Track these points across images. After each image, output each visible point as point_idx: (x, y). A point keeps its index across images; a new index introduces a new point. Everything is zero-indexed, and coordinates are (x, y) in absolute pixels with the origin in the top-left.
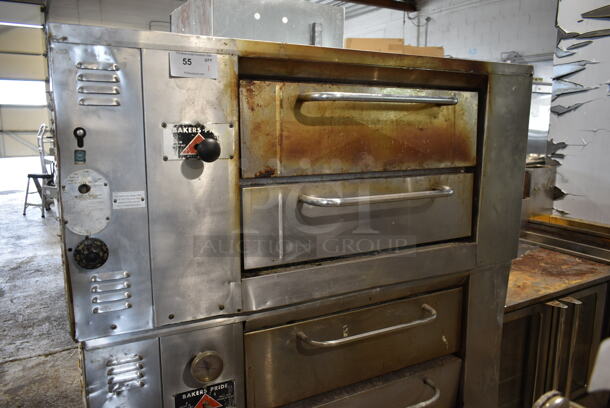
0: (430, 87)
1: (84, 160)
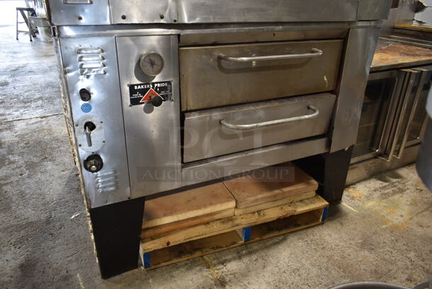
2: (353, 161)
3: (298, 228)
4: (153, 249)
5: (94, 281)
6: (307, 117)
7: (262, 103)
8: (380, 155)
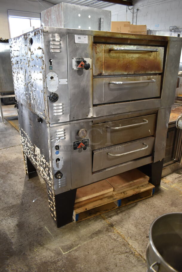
0: (149, 46)
1: (52, 69)
2: (164, 165)
3: (142, 199)
4: (80, 212)
5: (53, 229)
6: (143, 149)
7: (124, 144)
8: (176, 161)
